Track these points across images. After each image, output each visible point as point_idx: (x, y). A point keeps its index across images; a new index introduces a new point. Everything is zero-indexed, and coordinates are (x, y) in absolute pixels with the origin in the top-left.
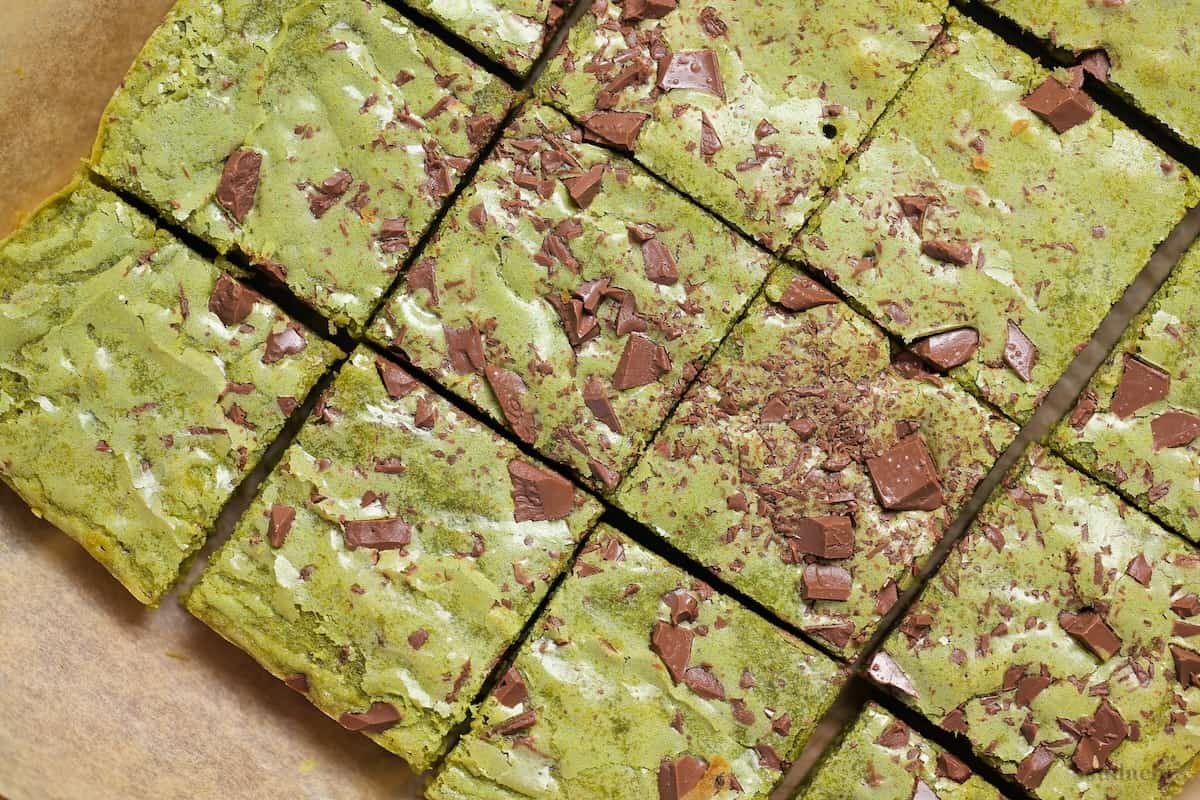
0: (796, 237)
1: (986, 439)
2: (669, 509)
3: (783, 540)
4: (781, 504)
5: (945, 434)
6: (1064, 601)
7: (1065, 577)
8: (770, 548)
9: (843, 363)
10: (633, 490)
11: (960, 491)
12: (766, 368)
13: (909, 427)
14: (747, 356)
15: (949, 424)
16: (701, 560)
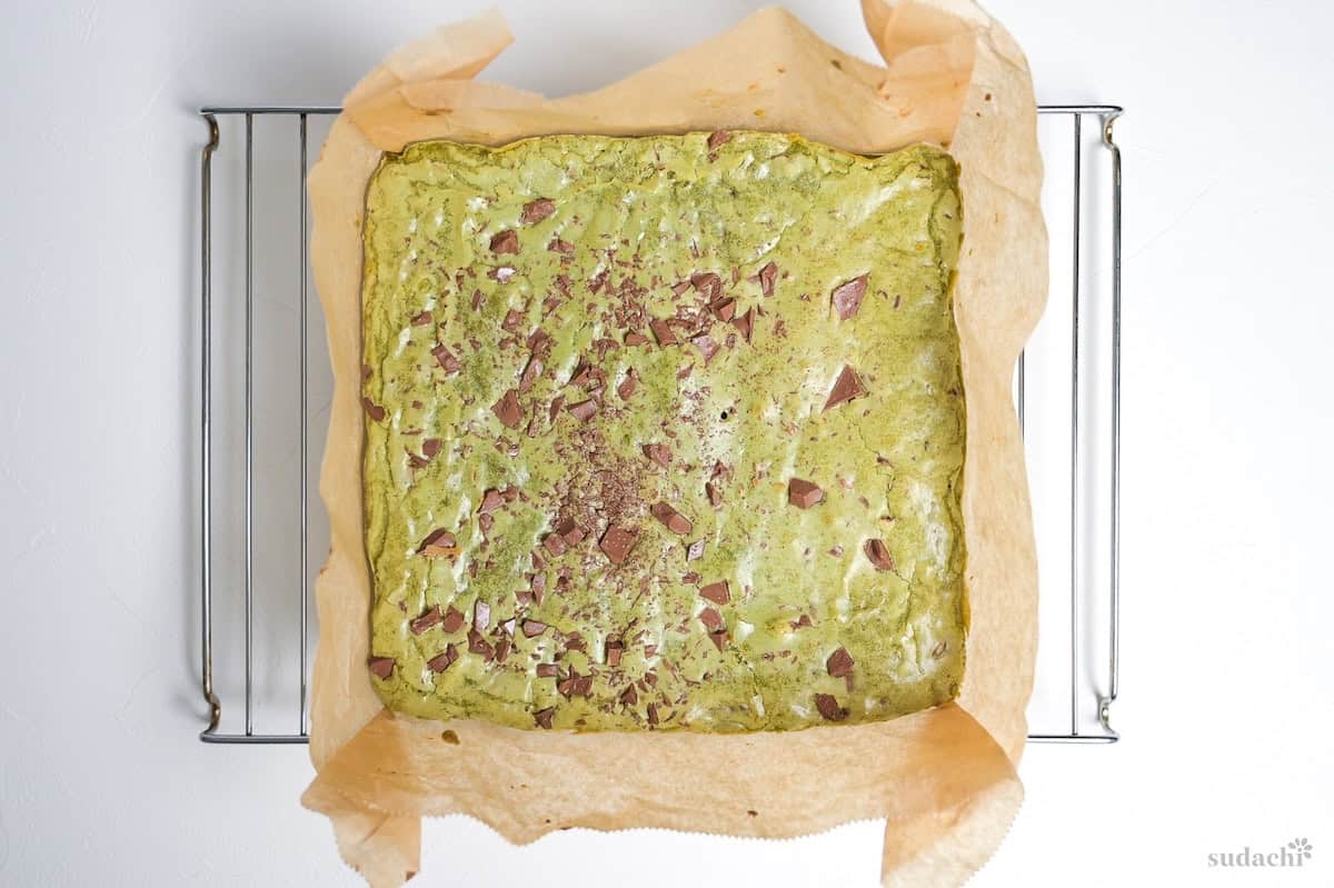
3: (558, 516)
4: (571, 505)
6: (617, 632)
7: (626, 625)
8: (551, 513)
9: (642, 488)
12: (618, 460)
13: (637, 531)
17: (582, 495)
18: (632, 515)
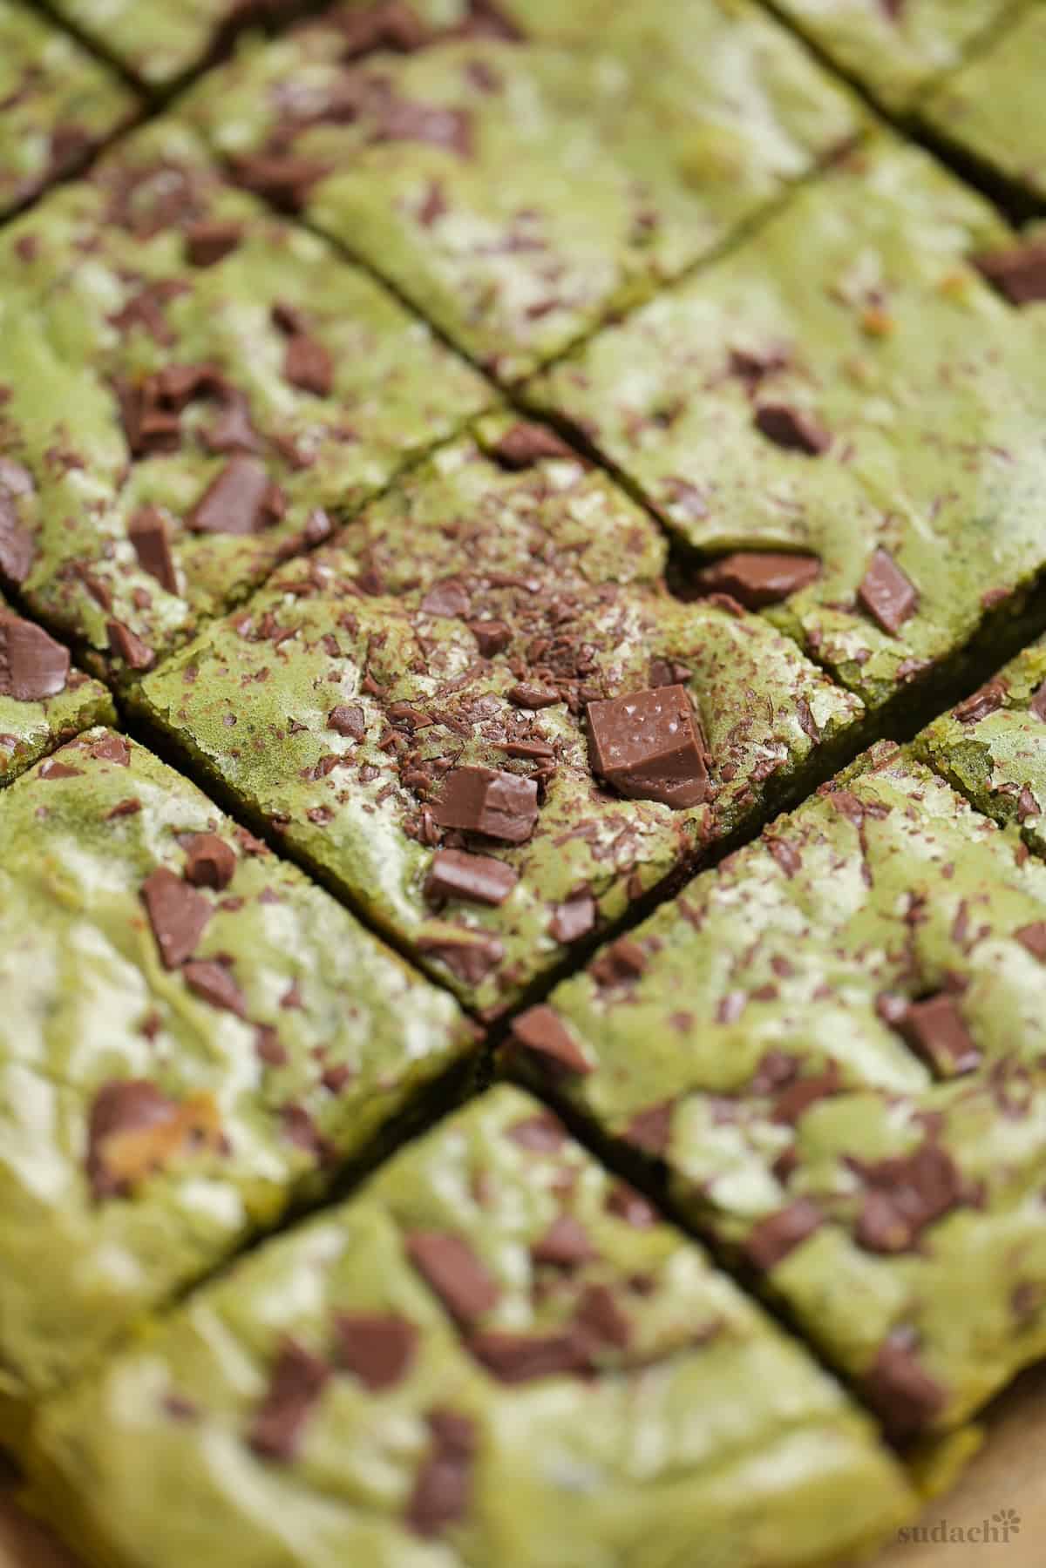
0: (545, 367)
1: (803, 705)
2: (226, 711)
3: (412, 802)
4: (422, 733)
5: (732, 687)
6: (891, 972)
7: (900, 931)
8: (384, 804)
9: (580, 548)
10: (171, 676)
11: (740, 781)
12: (449, 534)
13: (673, 672)
14: (419, 513)
15: (744, 671)
16: (261, 801)
17: (427, 684)
18: (618, 636)
